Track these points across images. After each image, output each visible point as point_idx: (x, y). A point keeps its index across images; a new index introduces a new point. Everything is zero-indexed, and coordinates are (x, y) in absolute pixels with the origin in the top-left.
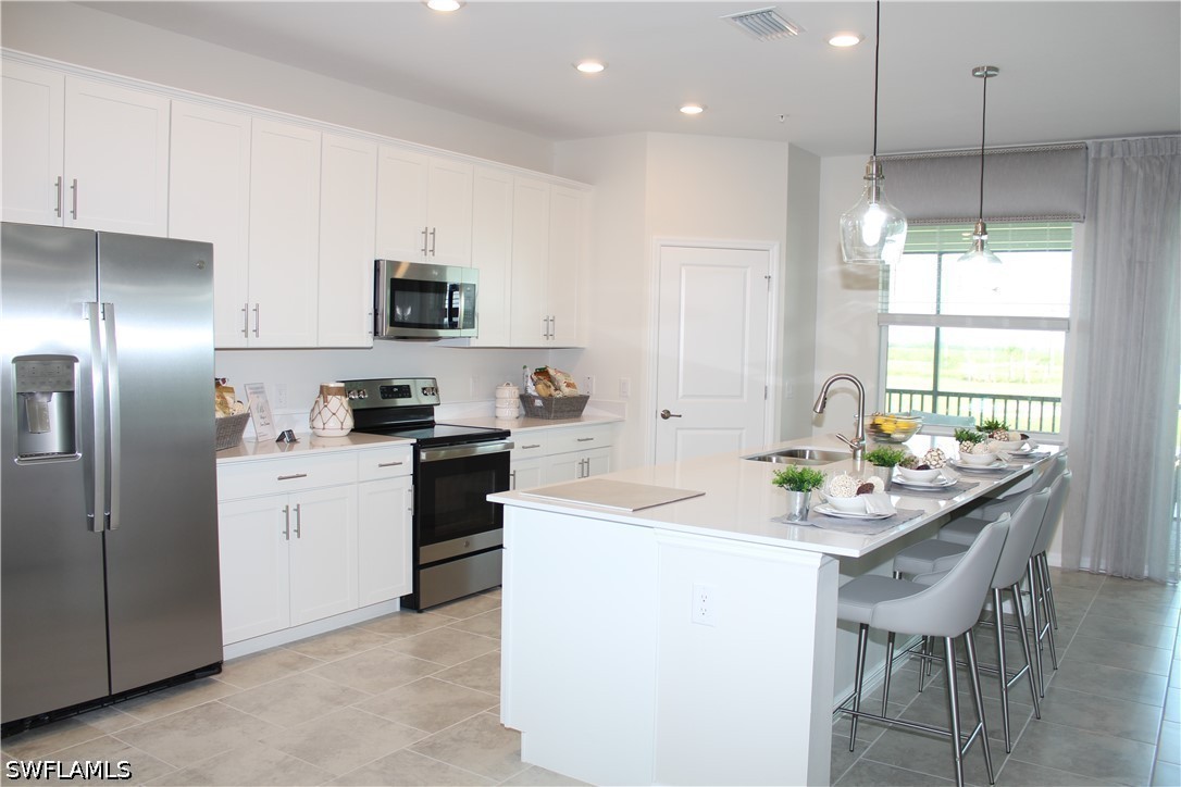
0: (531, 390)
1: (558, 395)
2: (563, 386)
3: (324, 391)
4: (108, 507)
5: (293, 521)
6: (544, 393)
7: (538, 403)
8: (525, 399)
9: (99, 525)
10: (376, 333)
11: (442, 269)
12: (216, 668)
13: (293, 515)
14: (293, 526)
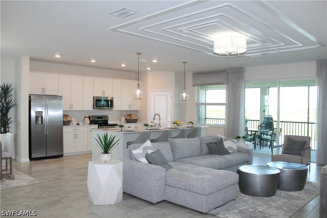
0: (127, 118)
1: (131, 118)
2: (133, 117)
3: (85, 117)
4: (46, 131)
5: (76, 136)
6: (129, 118)
7: (128, 120)
8: (126, 119)
9: (45, 134)
10: (94, 108)
11: (107, 97)
12: (62, 156)
13: (76, 135)
14: (76, 137)
